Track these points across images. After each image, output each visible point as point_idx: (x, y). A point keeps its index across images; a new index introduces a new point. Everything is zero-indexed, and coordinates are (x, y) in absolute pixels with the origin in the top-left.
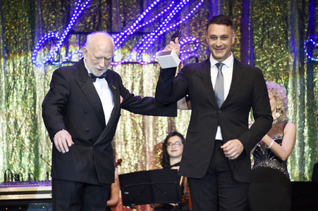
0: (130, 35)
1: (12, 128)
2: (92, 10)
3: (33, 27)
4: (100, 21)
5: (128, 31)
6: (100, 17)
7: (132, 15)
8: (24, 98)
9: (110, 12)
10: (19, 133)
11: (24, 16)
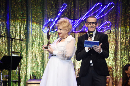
0: (83, 20)
1: (34, 57)
2: (67, 10)
3: (43, 17)
4: (70, 14)
5: (82, 19)
6: (71, 12)
7: (84, 12)
8: (39, 45)
9: (75, 11)
10: (37, 59)
11: (40, 12)
